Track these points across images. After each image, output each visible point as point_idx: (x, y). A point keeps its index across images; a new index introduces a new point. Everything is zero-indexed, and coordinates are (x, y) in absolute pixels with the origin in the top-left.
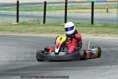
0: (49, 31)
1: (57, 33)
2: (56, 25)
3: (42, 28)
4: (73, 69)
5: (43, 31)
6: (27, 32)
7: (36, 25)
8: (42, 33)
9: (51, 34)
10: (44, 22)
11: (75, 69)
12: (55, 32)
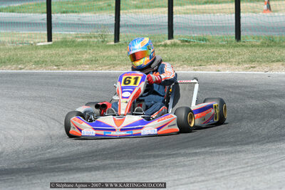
3: (113, 52)
4: (211, 153)
5: (117, 62)
6: (76, 63)
7: (97, 46)
8: (114, 65)
10: (117, 38)
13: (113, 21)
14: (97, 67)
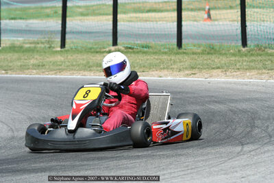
0: (79, 65)
1: (97, 70)
2: (93, 50)
3: (59, 58)
5: (63, 67)
6: (23, 68)
7: (44, 51)
8: (60, 71)
9: (84, 73)
10: (63, 45)
11: (156, 156)
12: (91, 69)
13: (59, 27)
14: (43, 72)
